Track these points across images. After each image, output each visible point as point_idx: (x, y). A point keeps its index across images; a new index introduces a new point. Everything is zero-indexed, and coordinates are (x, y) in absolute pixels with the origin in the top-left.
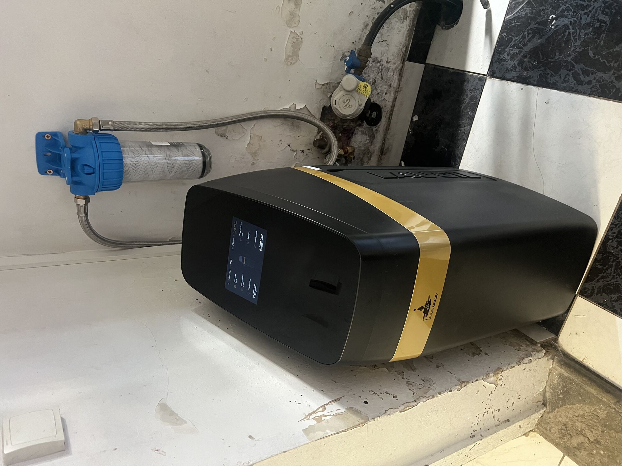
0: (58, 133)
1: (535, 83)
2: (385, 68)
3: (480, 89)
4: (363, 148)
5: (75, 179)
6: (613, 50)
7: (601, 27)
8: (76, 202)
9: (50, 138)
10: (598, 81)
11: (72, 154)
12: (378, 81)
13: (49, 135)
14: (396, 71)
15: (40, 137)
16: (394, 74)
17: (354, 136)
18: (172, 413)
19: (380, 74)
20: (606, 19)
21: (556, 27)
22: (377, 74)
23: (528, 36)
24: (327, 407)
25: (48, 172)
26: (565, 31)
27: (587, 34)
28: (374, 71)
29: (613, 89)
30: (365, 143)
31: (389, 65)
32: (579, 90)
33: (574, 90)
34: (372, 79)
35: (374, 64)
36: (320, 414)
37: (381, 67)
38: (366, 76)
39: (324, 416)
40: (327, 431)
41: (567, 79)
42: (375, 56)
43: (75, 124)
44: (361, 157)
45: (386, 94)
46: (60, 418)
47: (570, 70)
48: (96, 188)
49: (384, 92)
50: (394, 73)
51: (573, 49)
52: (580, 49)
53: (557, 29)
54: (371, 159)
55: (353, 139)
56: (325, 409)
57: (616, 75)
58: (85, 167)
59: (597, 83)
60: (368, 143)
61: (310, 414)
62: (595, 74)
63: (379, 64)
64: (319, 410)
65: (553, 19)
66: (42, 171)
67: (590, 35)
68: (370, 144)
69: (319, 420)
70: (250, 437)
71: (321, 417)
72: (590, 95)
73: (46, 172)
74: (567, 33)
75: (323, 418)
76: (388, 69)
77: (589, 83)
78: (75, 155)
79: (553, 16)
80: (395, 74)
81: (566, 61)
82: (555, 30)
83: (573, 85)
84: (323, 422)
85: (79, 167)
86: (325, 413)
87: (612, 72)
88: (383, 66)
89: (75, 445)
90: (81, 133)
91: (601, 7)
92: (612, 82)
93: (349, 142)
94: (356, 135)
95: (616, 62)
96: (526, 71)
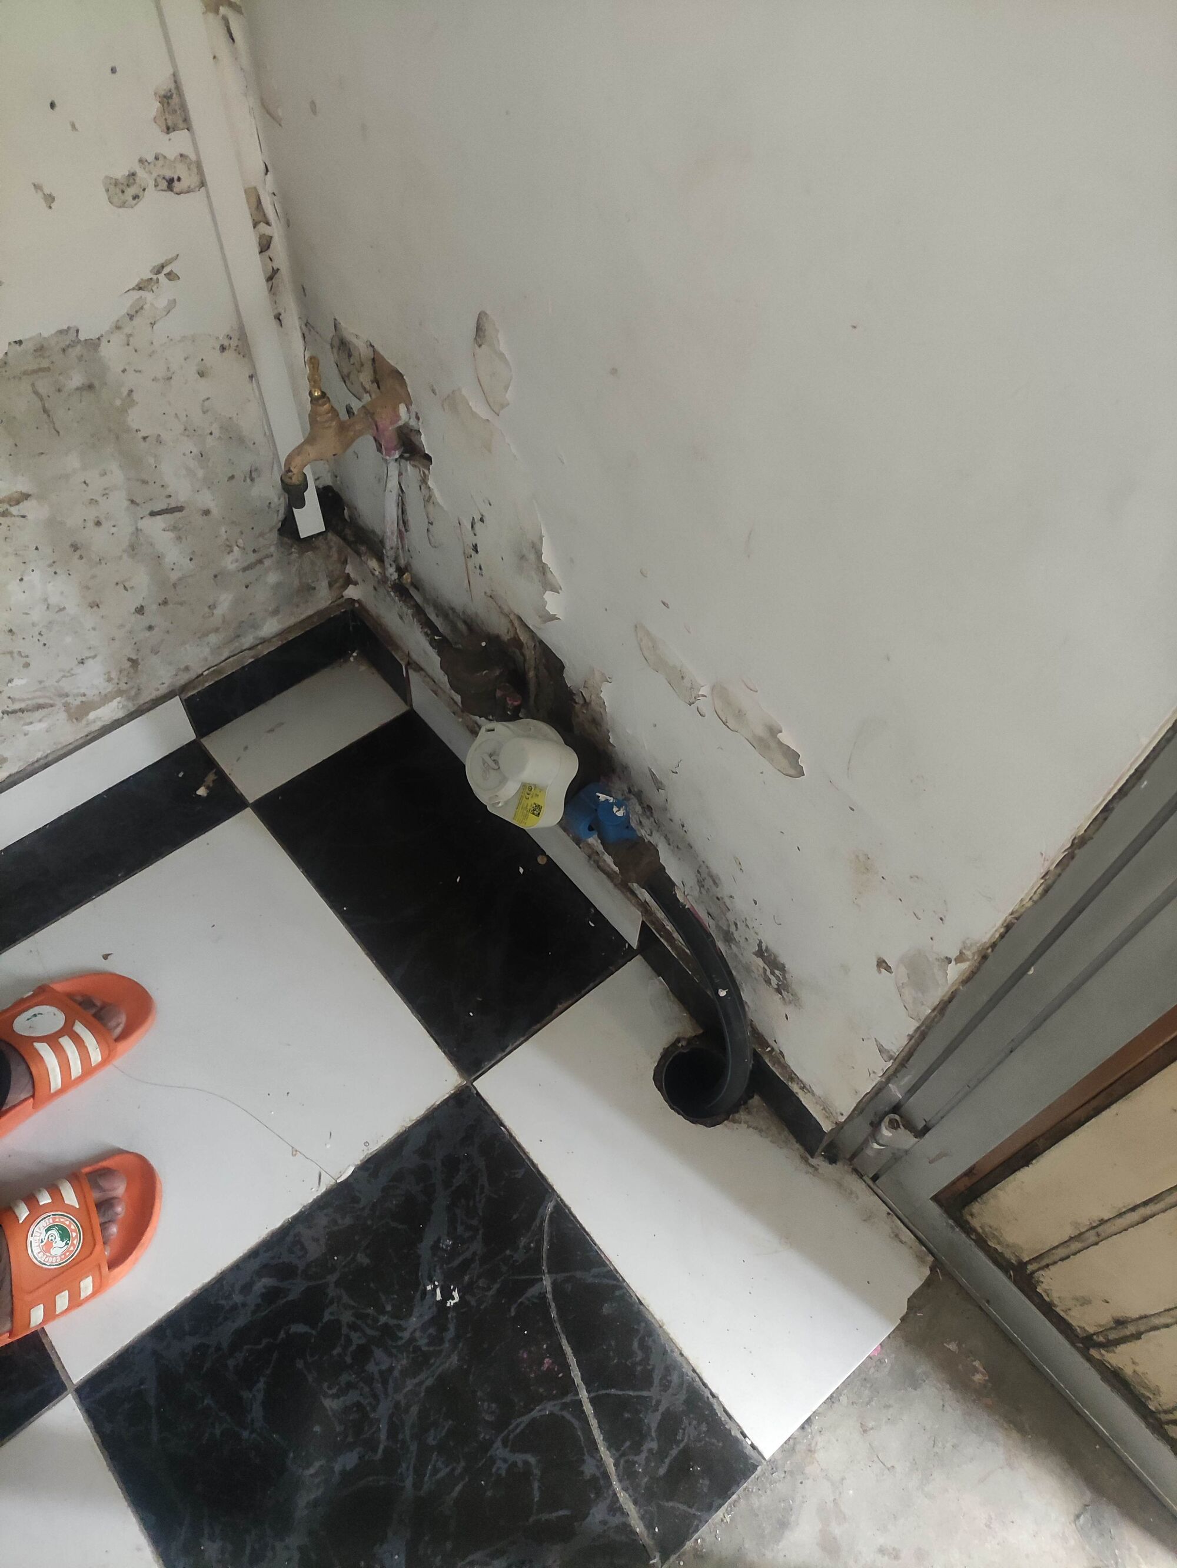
10: (234, 1308)
21: (424, 1292)
26: (397, 1306)
27: (347, 1345)
47: (308, 1266)
52: (332, 1313)
53: (420, 1292)
57: (212, 1350)
59: (231, 1303)
62: (252, 1312)
65: (447, 1296)
67: (338, 1350)
74: (389, 1308)
77: (247, 1289)
79: (455, 1301)
82: (421, 1287)
87: (225, 1346)
92: (207, 1334)
95: (237, 1366)
96: (395, 1174)
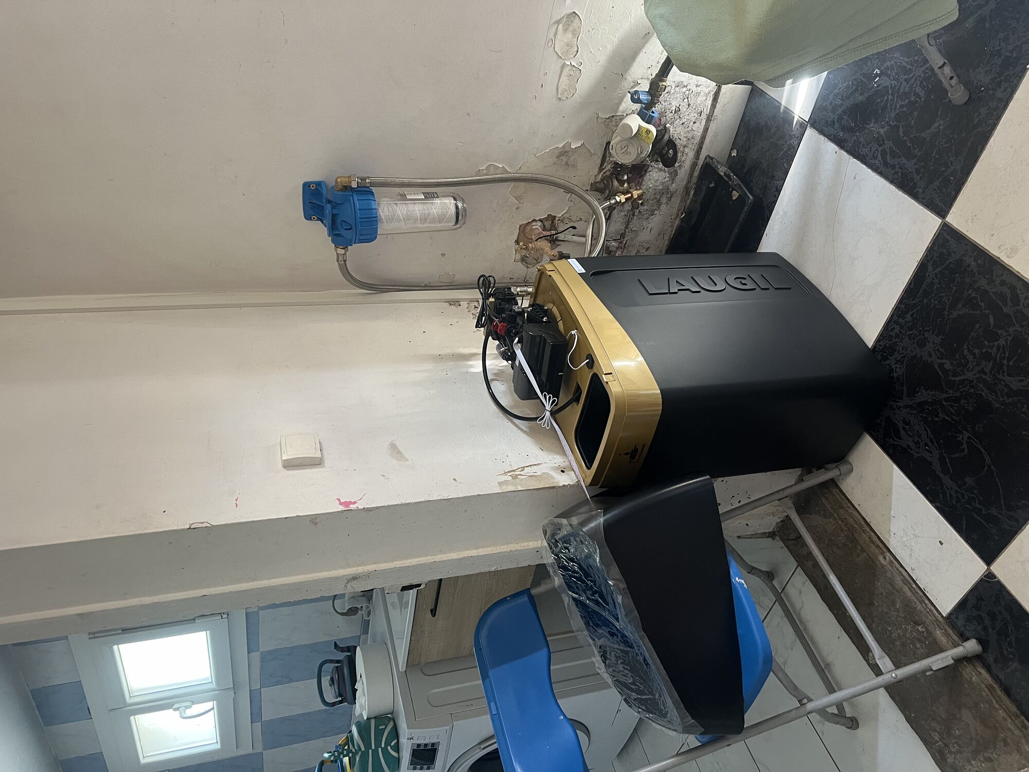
0: (322, 183)
1: (848, 149)
2: (693, 93)
3: (799, 138)
4: (661, 188)
5: (335, 232)
6: (920, 135)
7: (916, 102)
8: (336, 251)
9: (315, 188)
10: (900, 168)
11: (334, 210)
12: (683, 109)
13: (314, 185)
14: (709, 95)
15: (306, 185)
16: (706, 99)
17: (648, 174)
18: (399, 452)
19: (686, 100)
20: (922, 94)
21: (878, 86)
22: (682, 101)
23: (852, 88)
24: (525, 468)
25: (312, 218)
26: (883, 96)
27: (902, 106)
28: (678, 98)
29: (911, 183)
30: (664, 181)
31: (699, 89)
32: (883, 173)
33: (879, 171)
34: (675, 107)
35: (677, 89)
36: (517, 473)
37: (687, 92)
38: (666, 103)
39: (521, 475)
40: (519, 487)
41: (875, 155)
42: (680, 80)
43: (336, 181)
44: (658, 197)
45: (694, 123)
46: (318, 442)
47: (880, 145)
48: (354, 241)
49: (692, 121)
50: (707, 97)
51: (887, 120)
52: (893, 122)
53: (878, 88)
54: (672, 199)
55: (647, 177)
56: (523, 470)
57: (917, 166)
58: (344, 223)
59: (900, 170)
60: (667, 181)
61: (510, 472)
62: (900, 158)
63: (685, 89)
64: (518, 470)
65: (877, 75)
66: (308, 217)
67: (905, 109)
68: (670, 182)
69: (515, 477)
70: (454, 479)
71: (517, 475)
72: (892, 182)
73: (311, 218)
74: (886, 98)
75: (519, 477)
76: (698, 94)
77: (893, 167)
78: (335, 212)
79: (878, 70)
80: (708, 99)
81: (878, 133)
82: (876, 89)
83: (879, 165)
84: (518, 480)
85: (338, 222)
86: (522, 473)
87: (914, 161)
88: (691, 91)
89: (327, 462)
90: (341, 190)
91: (920, 76)
92: (912, 173)
93: (640, 181)
94: (651, 173)
95: (919, 151)
96: (842, 131)
